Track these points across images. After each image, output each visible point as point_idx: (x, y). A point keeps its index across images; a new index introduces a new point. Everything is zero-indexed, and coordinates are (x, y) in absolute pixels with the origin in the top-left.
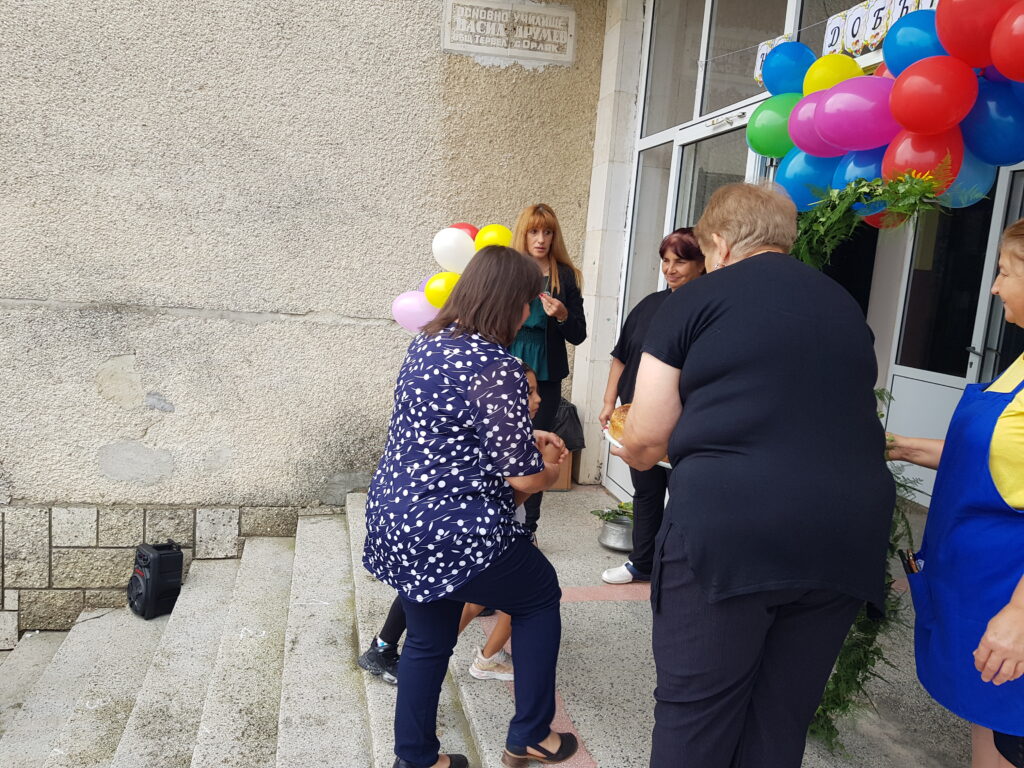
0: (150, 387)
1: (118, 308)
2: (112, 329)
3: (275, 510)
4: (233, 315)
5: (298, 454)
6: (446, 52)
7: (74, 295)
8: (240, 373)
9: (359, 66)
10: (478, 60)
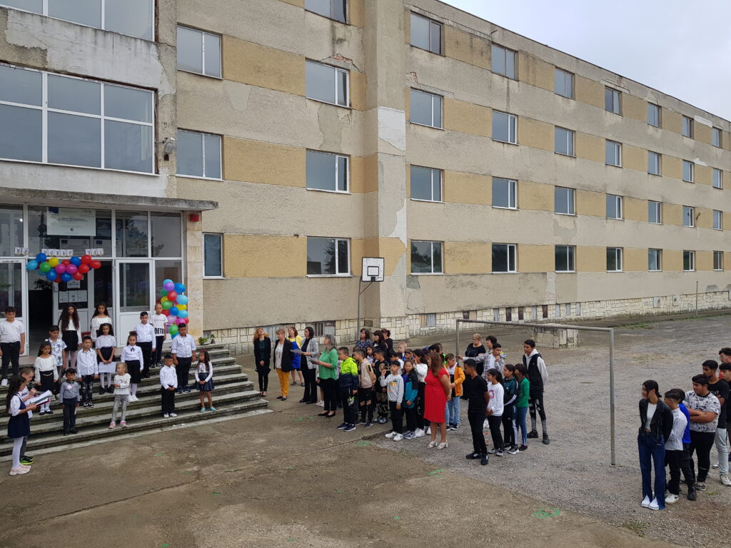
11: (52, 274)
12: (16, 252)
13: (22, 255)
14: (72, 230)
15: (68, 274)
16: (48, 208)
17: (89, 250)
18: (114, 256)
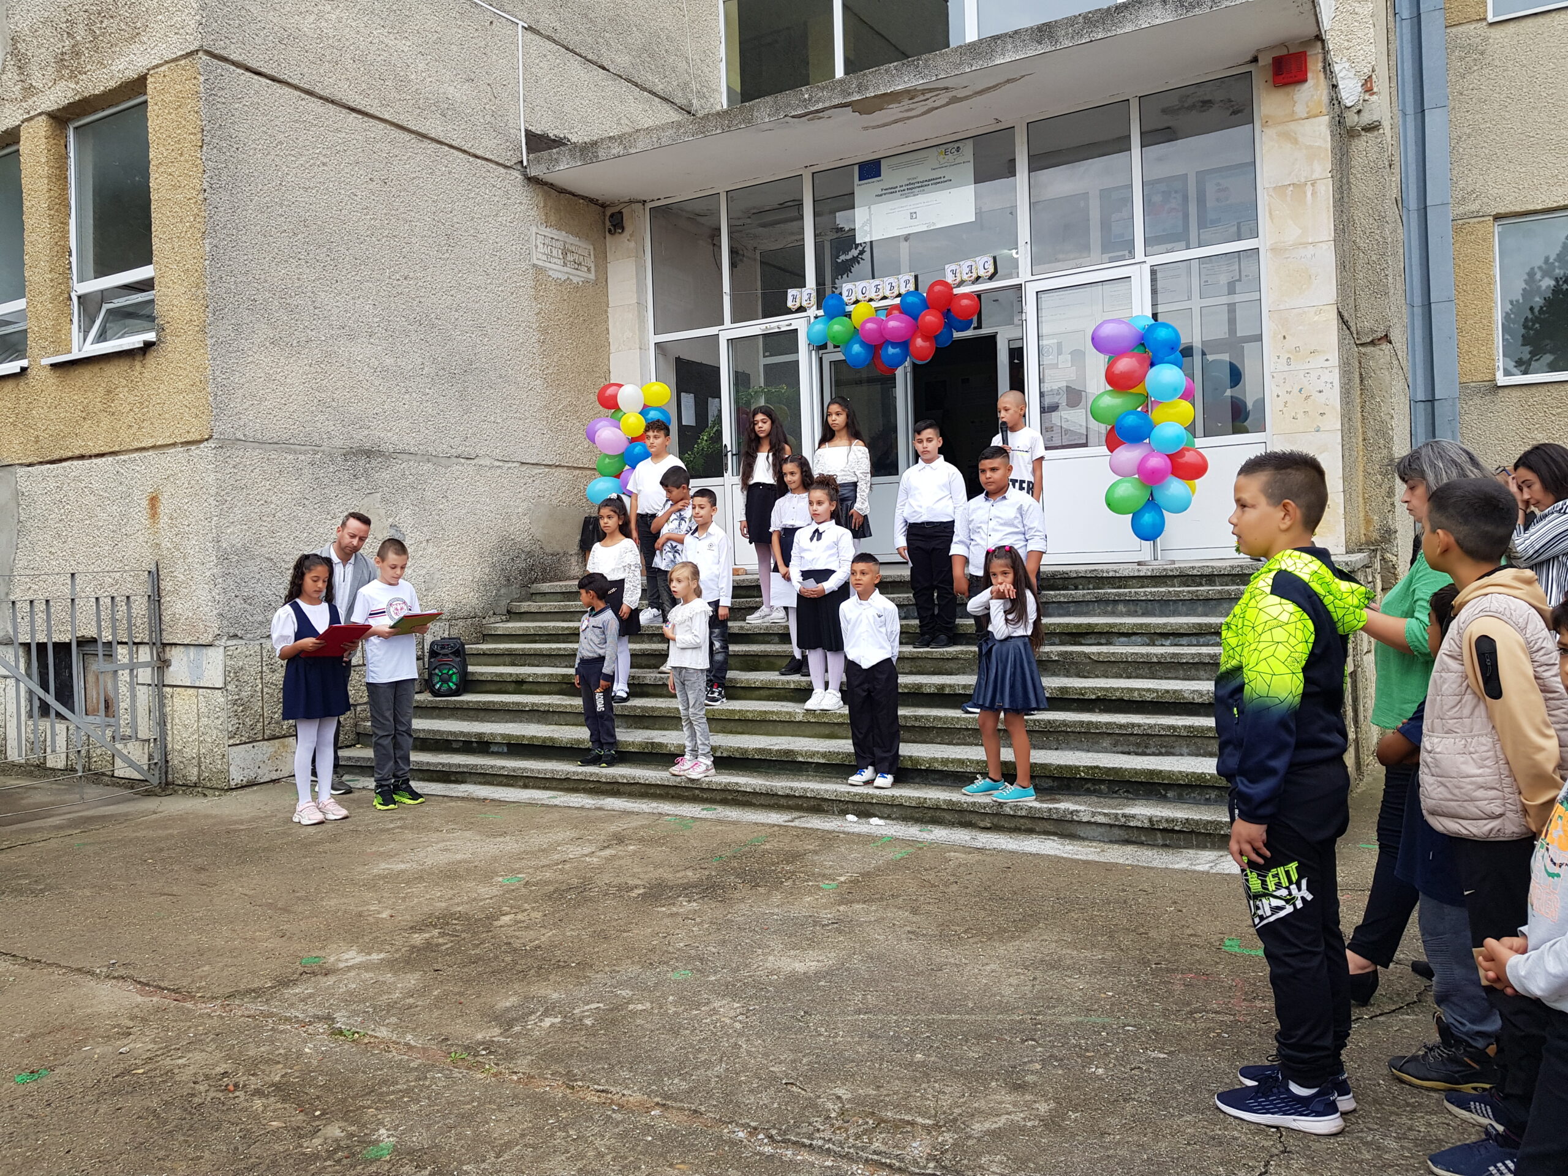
0: (390, 520)
1: (368, 453)
2: (366, 470)
3: (469, 621)
4: (434, 459)
5: (477, 575)
6: (534, 265)
7: (338, 443)
8: (441, 507)
9: (490, 271)
10: (550, 273)
11: (857, 348)
12: (790, 304)
13: (801, 309)
14: (913, 216)
15: (894, 345)
16: (856, 168)
17: (953, 267)
18: (1024, 274)
